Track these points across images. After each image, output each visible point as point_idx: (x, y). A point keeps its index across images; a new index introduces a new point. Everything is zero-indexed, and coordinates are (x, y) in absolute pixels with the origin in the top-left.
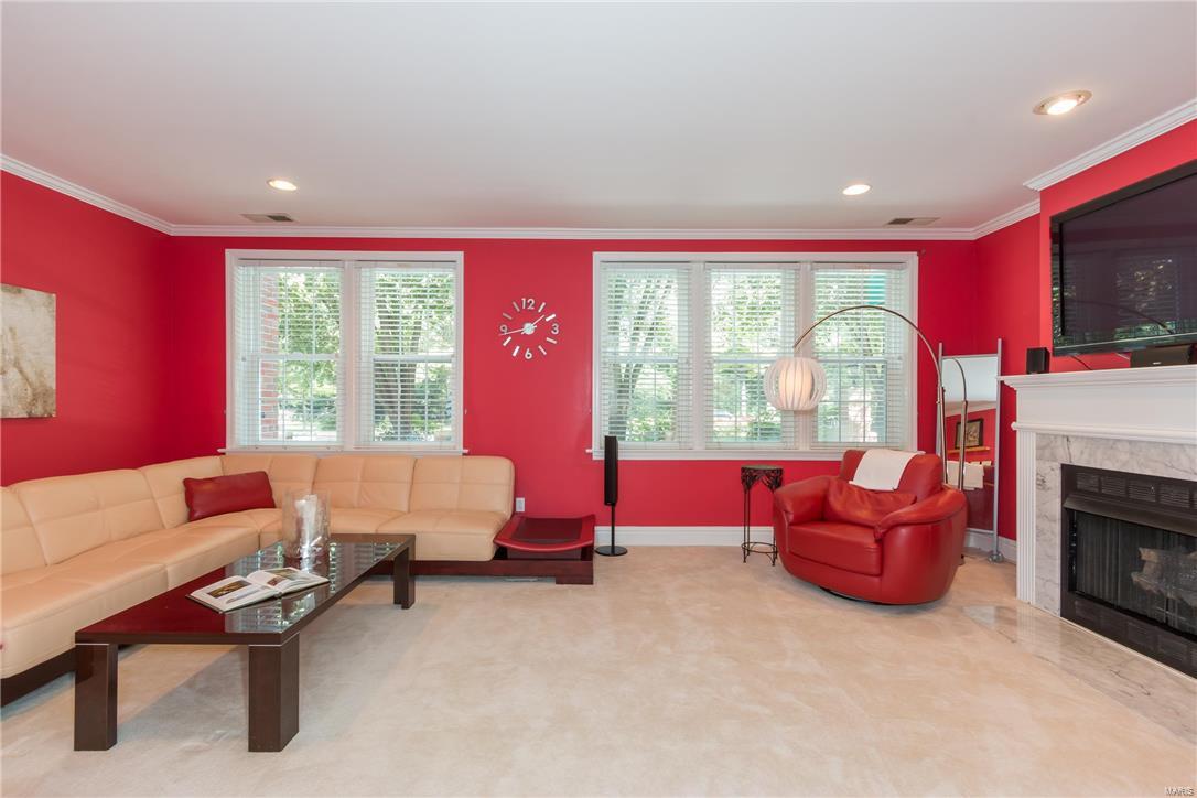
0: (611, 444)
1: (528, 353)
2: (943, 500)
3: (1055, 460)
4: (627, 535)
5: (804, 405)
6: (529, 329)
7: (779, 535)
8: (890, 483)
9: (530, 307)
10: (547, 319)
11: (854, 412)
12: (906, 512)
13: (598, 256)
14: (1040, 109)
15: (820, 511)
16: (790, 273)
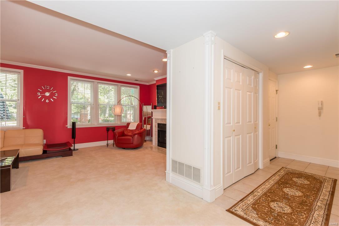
0: (74, 124)
1: (47, 100)
2: (142, 130)
3: (157, 122)
4: (78, 146)
5: (120, 114)
6: (47, 94)
7: (115, 141)
8: (134, 128)
9: (48, 88)
10: (53, 92)
11: (128, 116)
12: (137, 132)
13: (69, 78)
14: (154, 71)
15: (123, 134)
16: (116, 87)
